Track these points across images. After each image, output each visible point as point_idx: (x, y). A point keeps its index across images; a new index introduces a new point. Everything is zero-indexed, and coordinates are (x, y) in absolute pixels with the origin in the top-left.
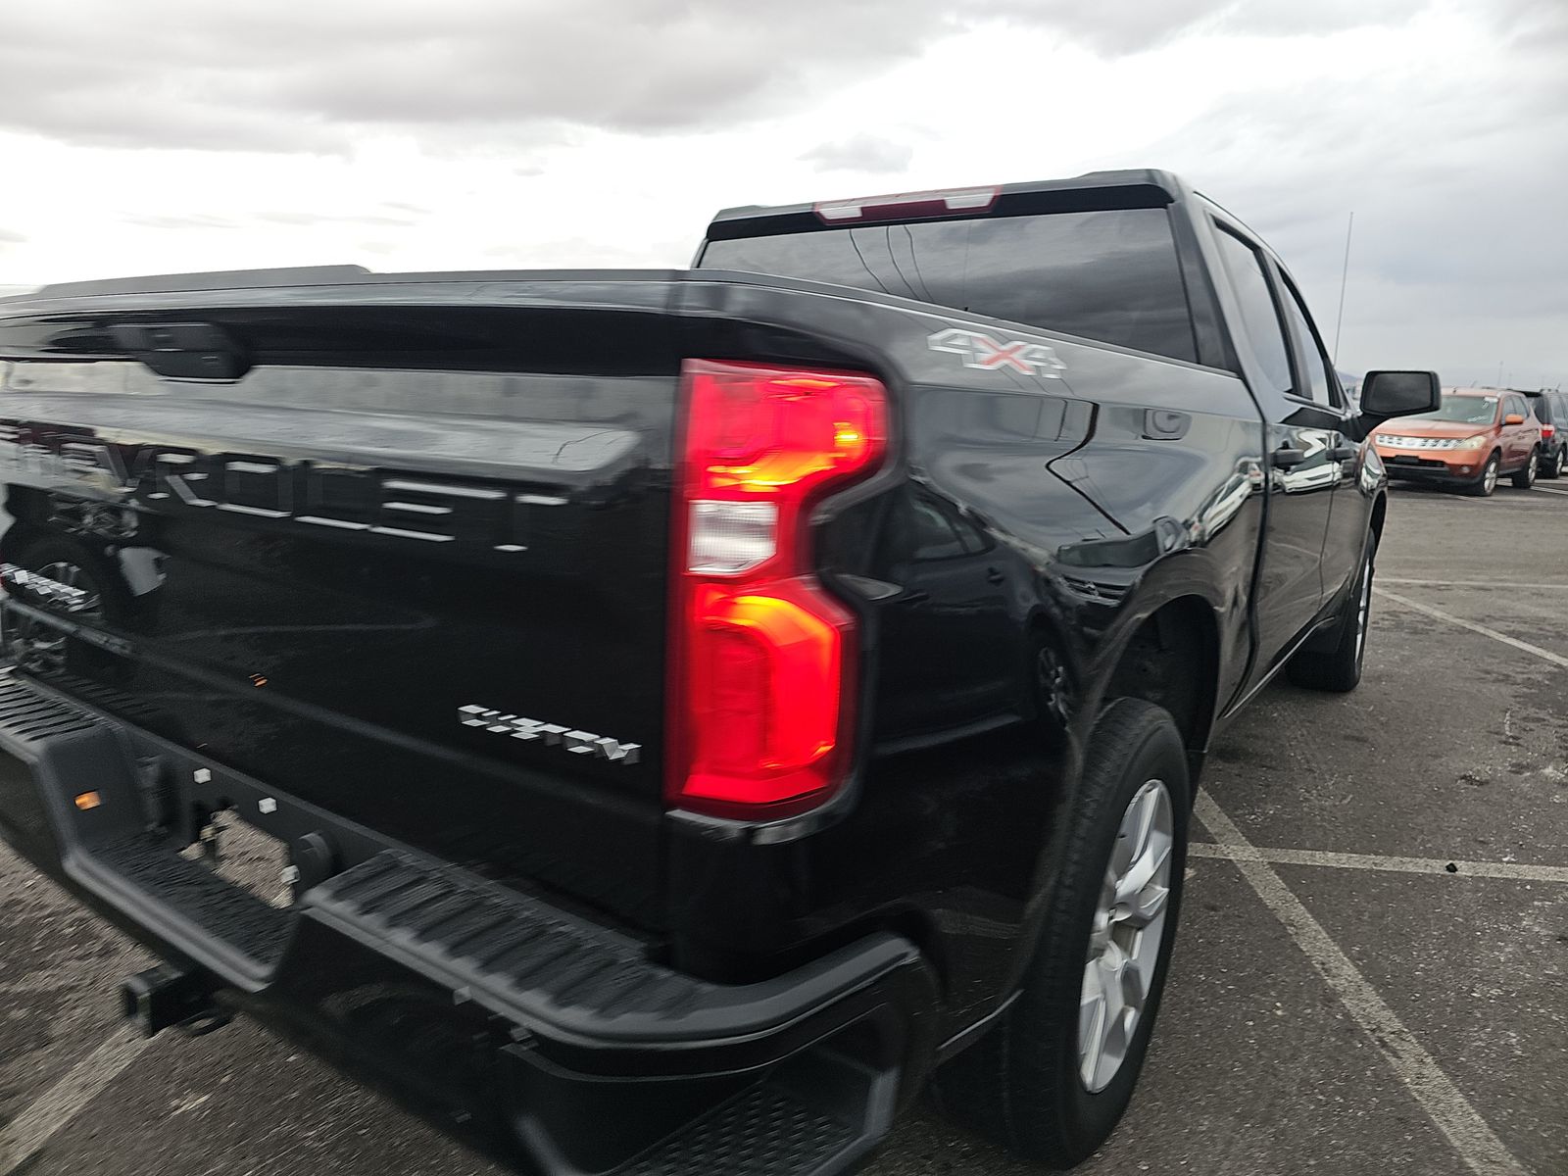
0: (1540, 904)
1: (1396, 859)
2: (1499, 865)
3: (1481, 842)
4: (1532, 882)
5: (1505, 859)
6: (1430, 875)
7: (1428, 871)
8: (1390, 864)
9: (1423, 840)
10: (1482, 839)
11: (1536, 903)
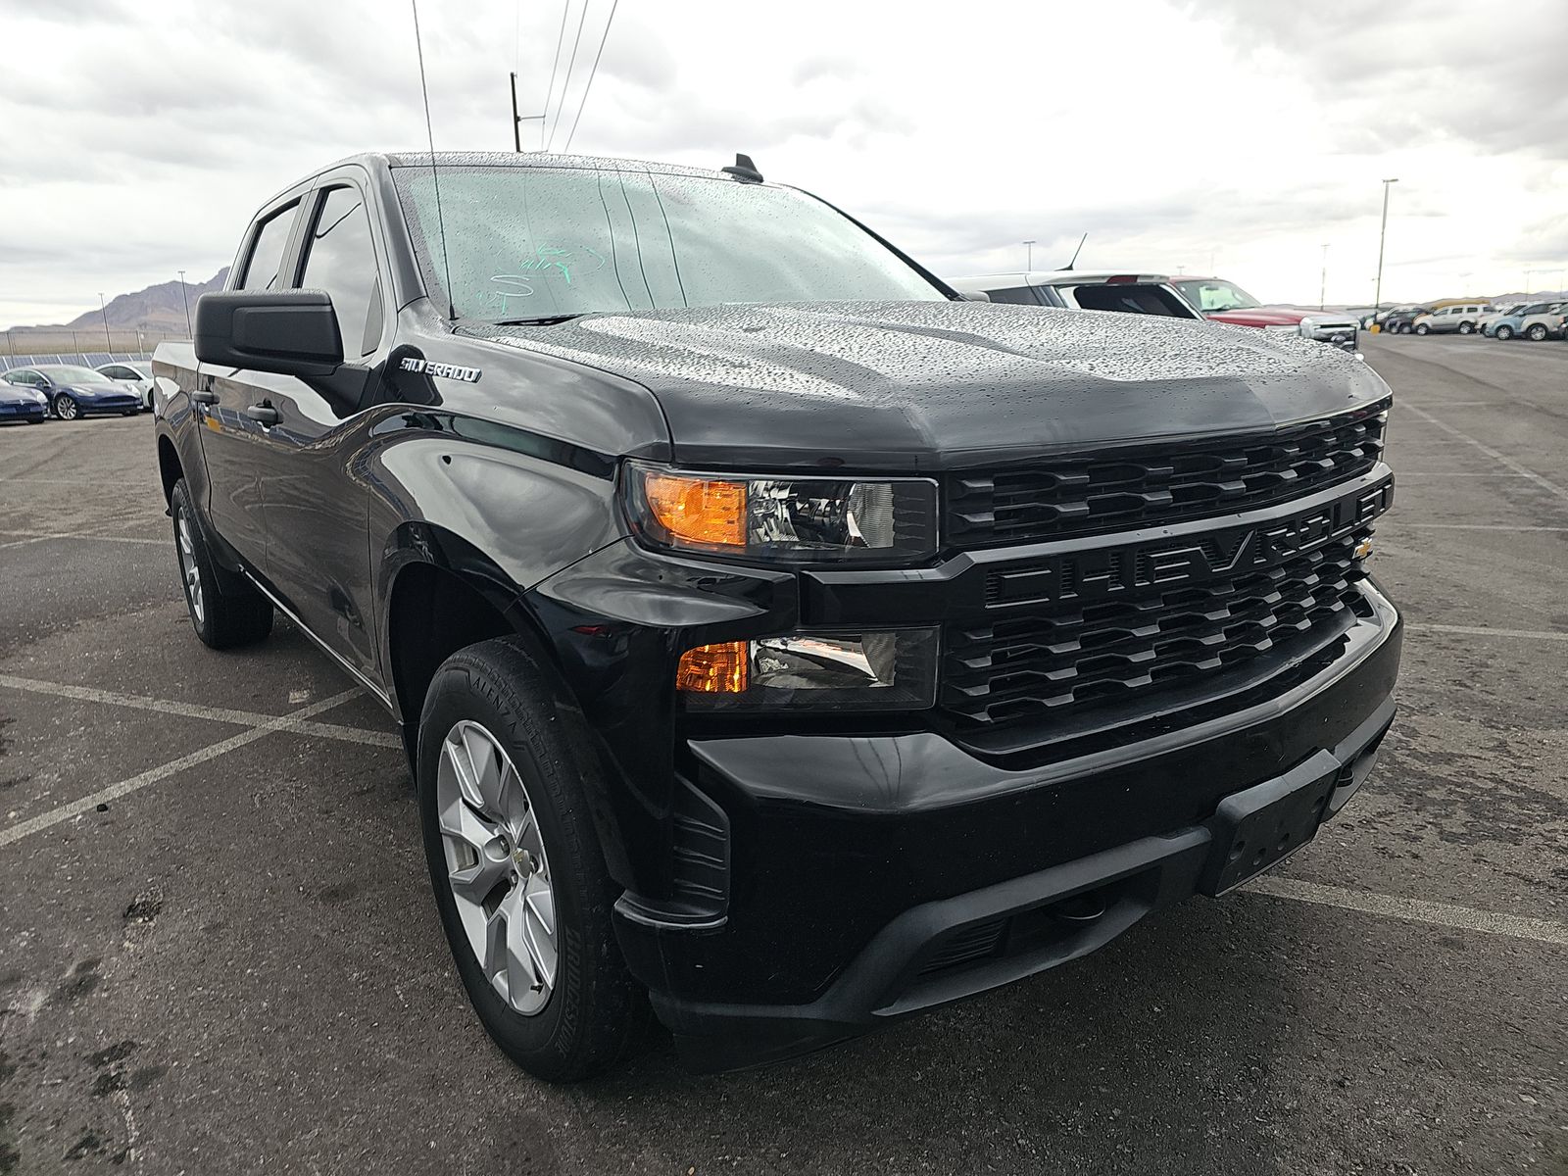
0: (45, 794)
1: (172, 772)
2: (84, 809)
3: (107, 824)
4: (53, 808)
5: (80, 817)
6: (138, 774)
7: (142, 775)
8: (175, 765)
9: (160, 798)
10: (107, 826)
11: (48, 793)
